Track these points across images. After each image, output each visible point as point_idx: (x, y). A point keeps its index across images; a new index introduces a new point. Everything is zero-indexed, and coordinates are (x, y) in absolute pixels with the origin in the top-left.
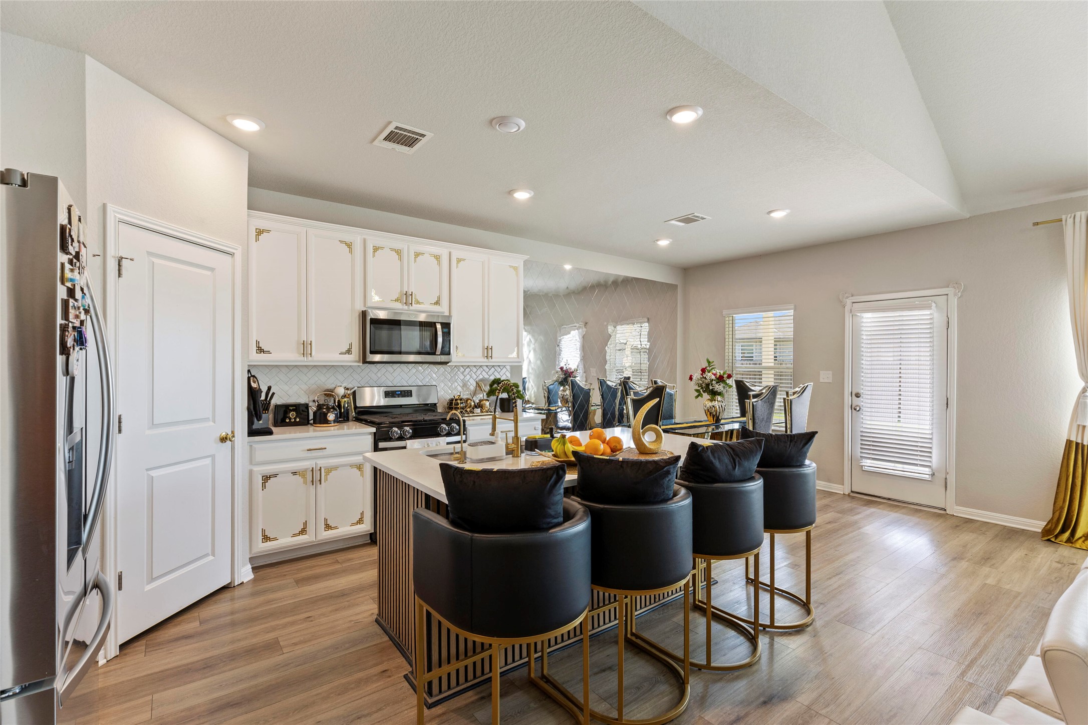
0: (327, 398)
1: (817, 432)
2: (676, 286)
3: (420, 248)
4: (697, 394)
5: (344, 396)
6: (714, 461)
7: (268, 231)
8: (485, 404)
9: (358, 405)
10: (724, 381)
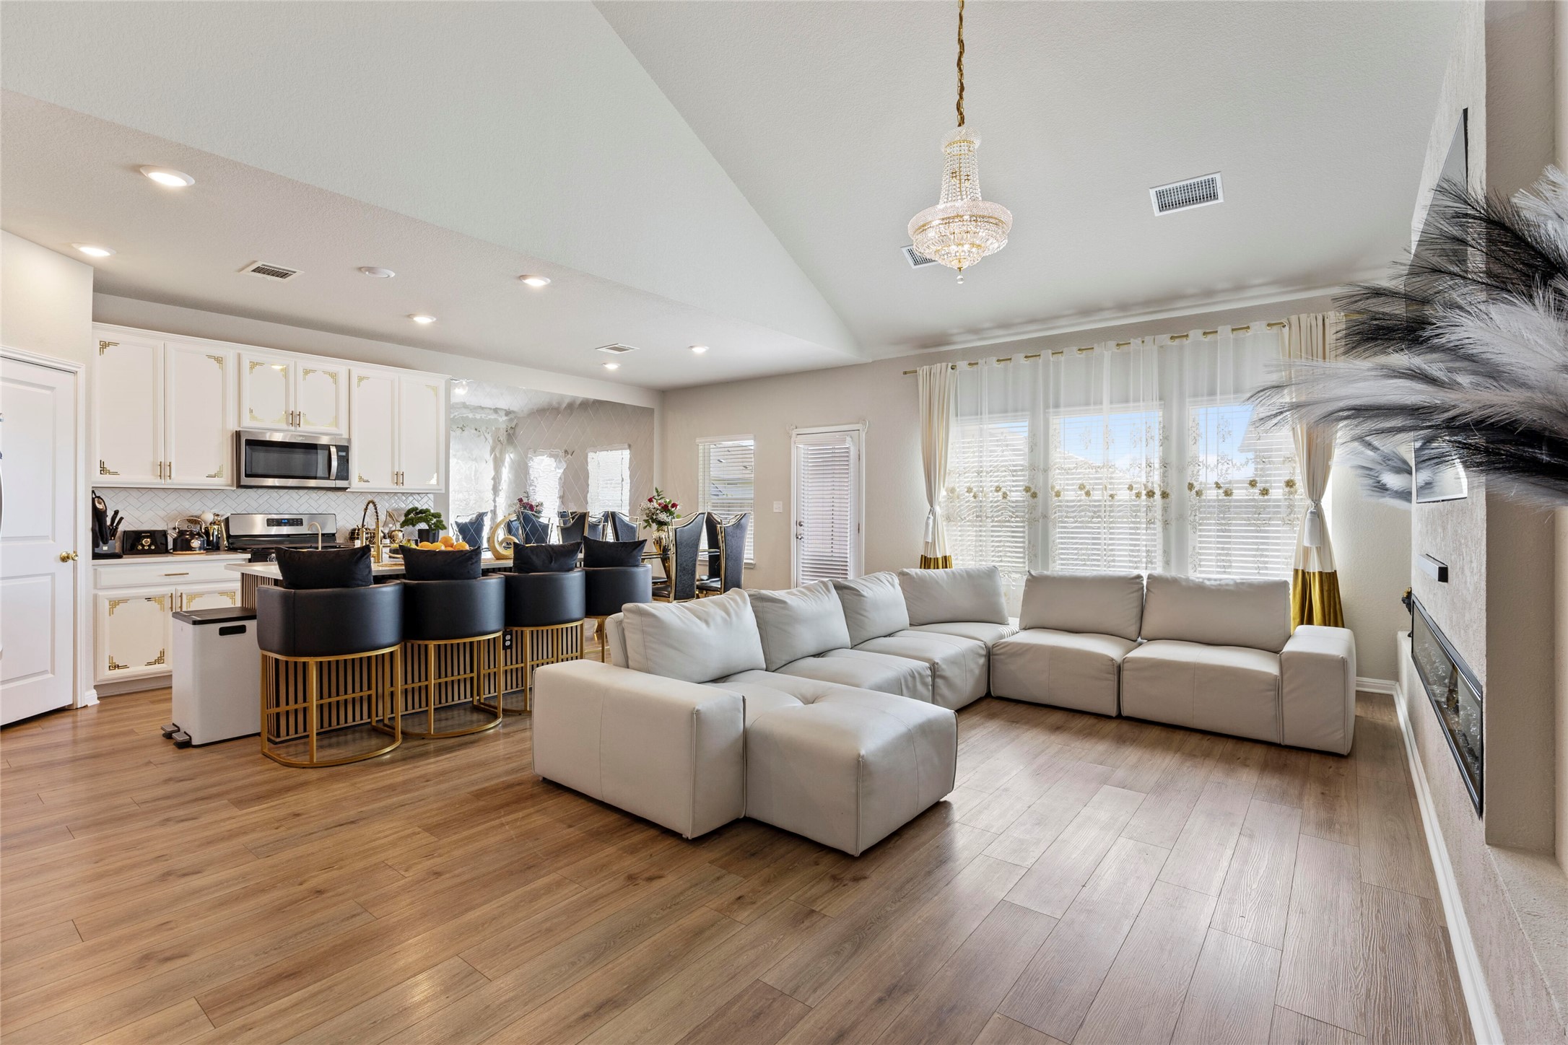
0: (189, 524)
1: (646, 540)
2: (653, 409)
3: (310, 366)
4: (646, 524)
5: (214, 523)
6: (532, 557)
7: (116, 344)
8: (397, 535)
9: (231, 533)
10: (669, 510)
